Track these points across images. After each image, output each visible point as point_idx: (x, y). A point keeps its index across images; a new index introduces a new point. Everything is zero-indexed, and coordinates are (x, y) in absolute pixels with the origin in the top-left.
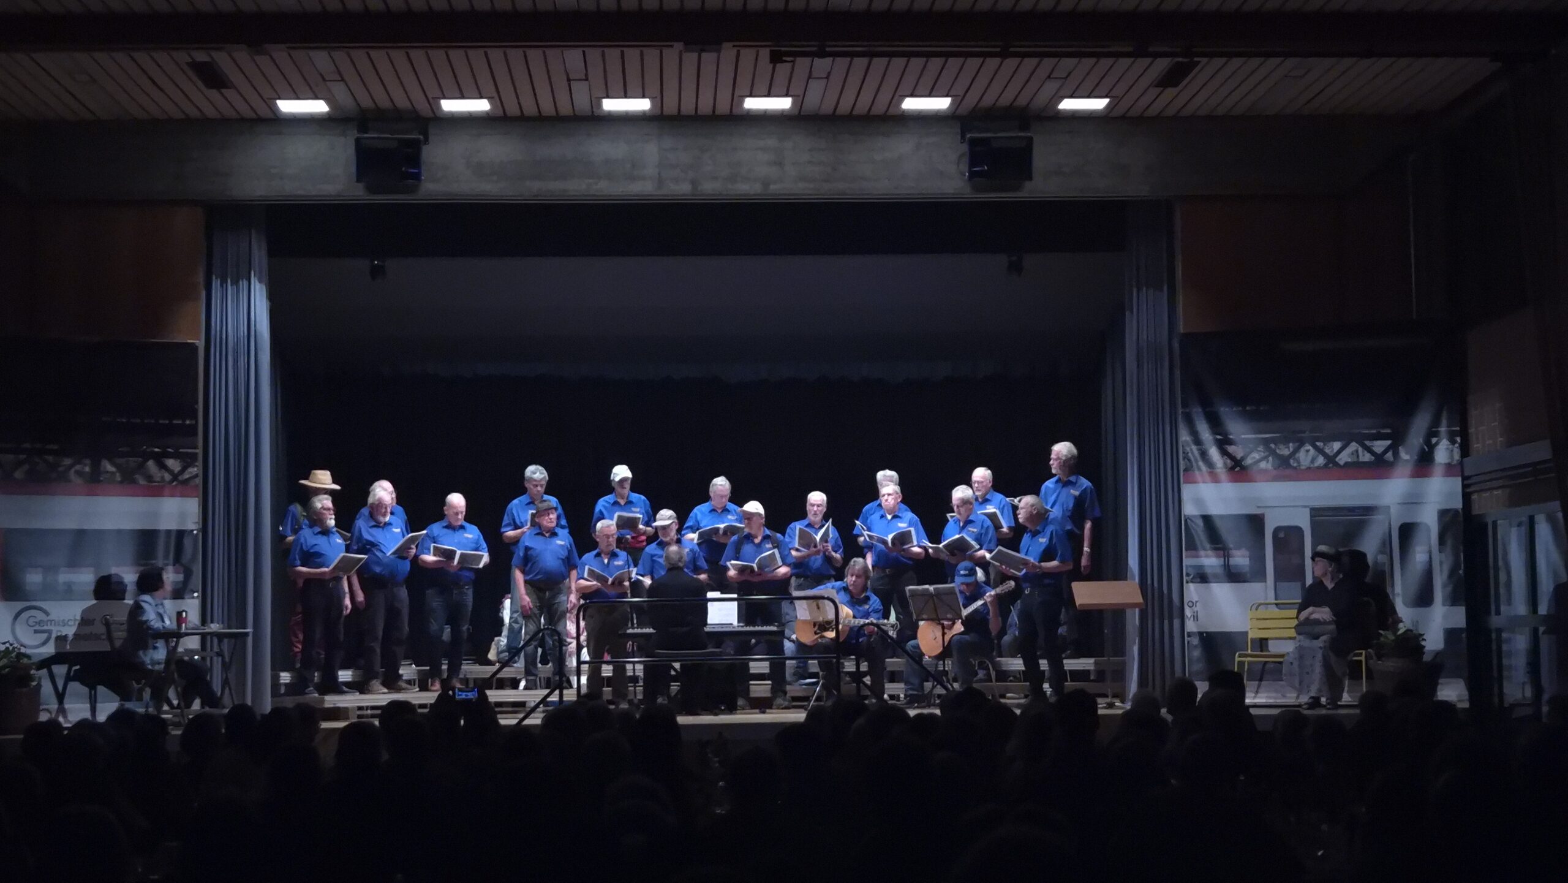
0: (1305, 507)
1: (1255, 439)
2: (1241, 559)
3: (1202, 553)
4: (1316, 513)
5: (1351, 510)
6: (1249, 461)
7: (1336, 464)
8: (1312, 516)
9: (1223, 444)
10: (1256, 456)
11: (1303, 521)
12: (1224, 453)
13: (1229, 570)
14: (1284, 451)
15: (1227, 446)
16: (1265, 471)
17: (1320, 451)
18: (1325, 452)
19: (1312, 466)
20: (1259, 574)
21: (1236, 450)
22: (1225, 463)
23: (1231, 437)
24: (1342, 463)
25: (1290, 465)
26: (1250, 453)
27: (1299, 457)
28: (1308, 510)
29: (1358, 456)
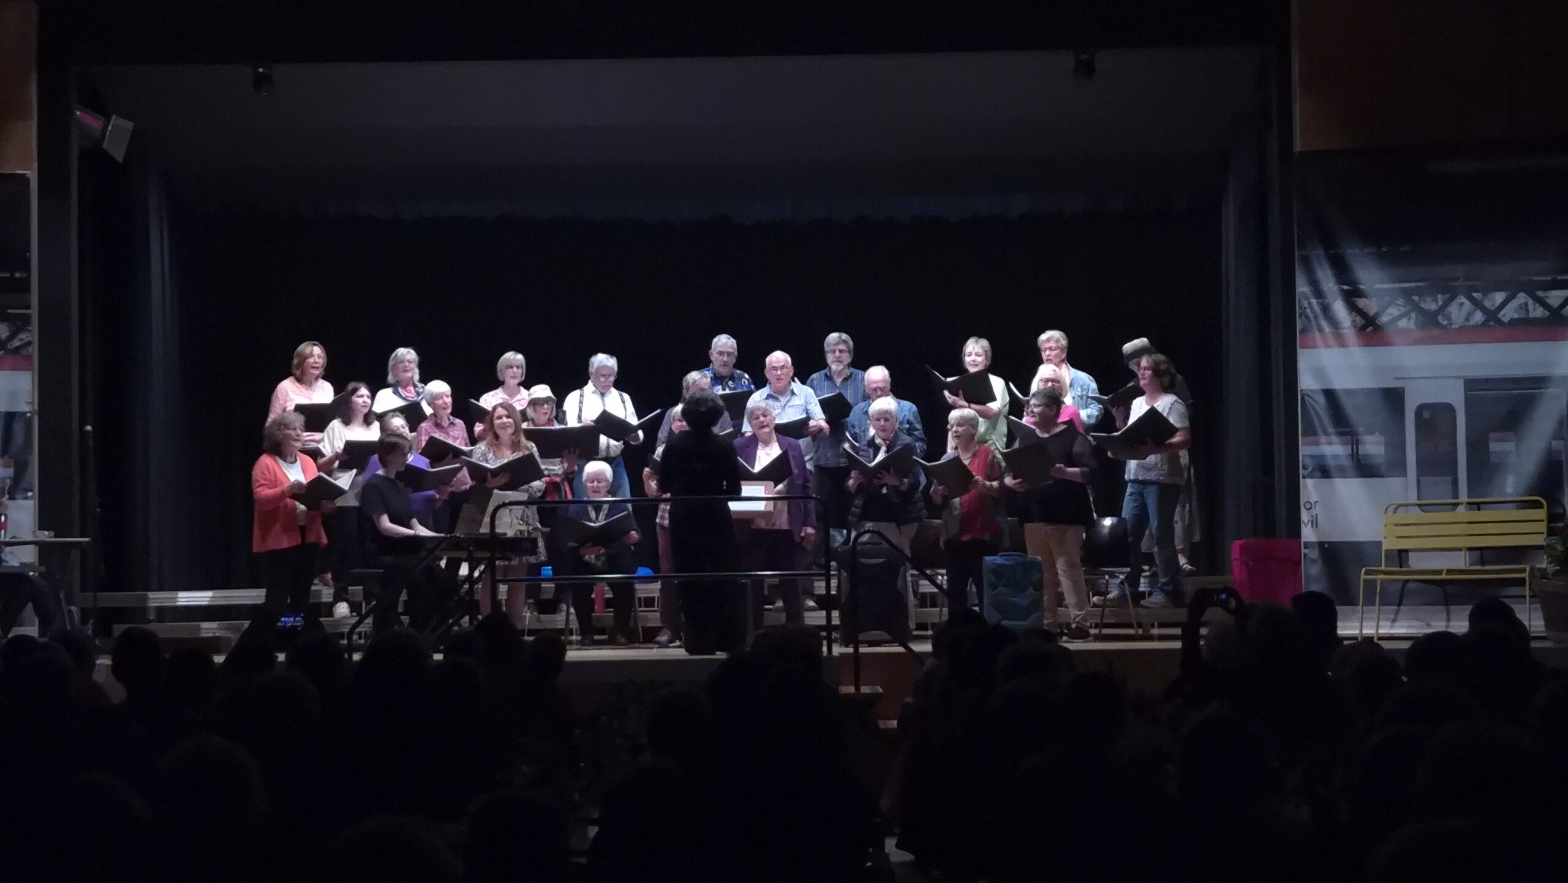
0: (1458, 378)
1: (1394, 289)
2: (1373, 446)
3: (1323, 439)
4: (1472, 385)
5: (1517, 382)
6: (1384, 319)
7: (1500, 322)
8: (1466, 390)
9: (1352, 295)
10: (1393, 311)
11: (1455, 397)
12: (1353, 308)
13: (1358, 460)
14: (1431, 305)
15: (1356, 299)
16: (1405, 331)
17: (1477, 304)
18: (1484, 306)
19: (1468, 324)
20: (1397, 467)
21: (1370, 305)
22: (1354, 322)
23: (1362, 287)
24: (1506, 320)
25: (1438, 321)
26: (1386, 308)
27: (1450, 313)
28: (1461, 383)
29: (1527, 311)
